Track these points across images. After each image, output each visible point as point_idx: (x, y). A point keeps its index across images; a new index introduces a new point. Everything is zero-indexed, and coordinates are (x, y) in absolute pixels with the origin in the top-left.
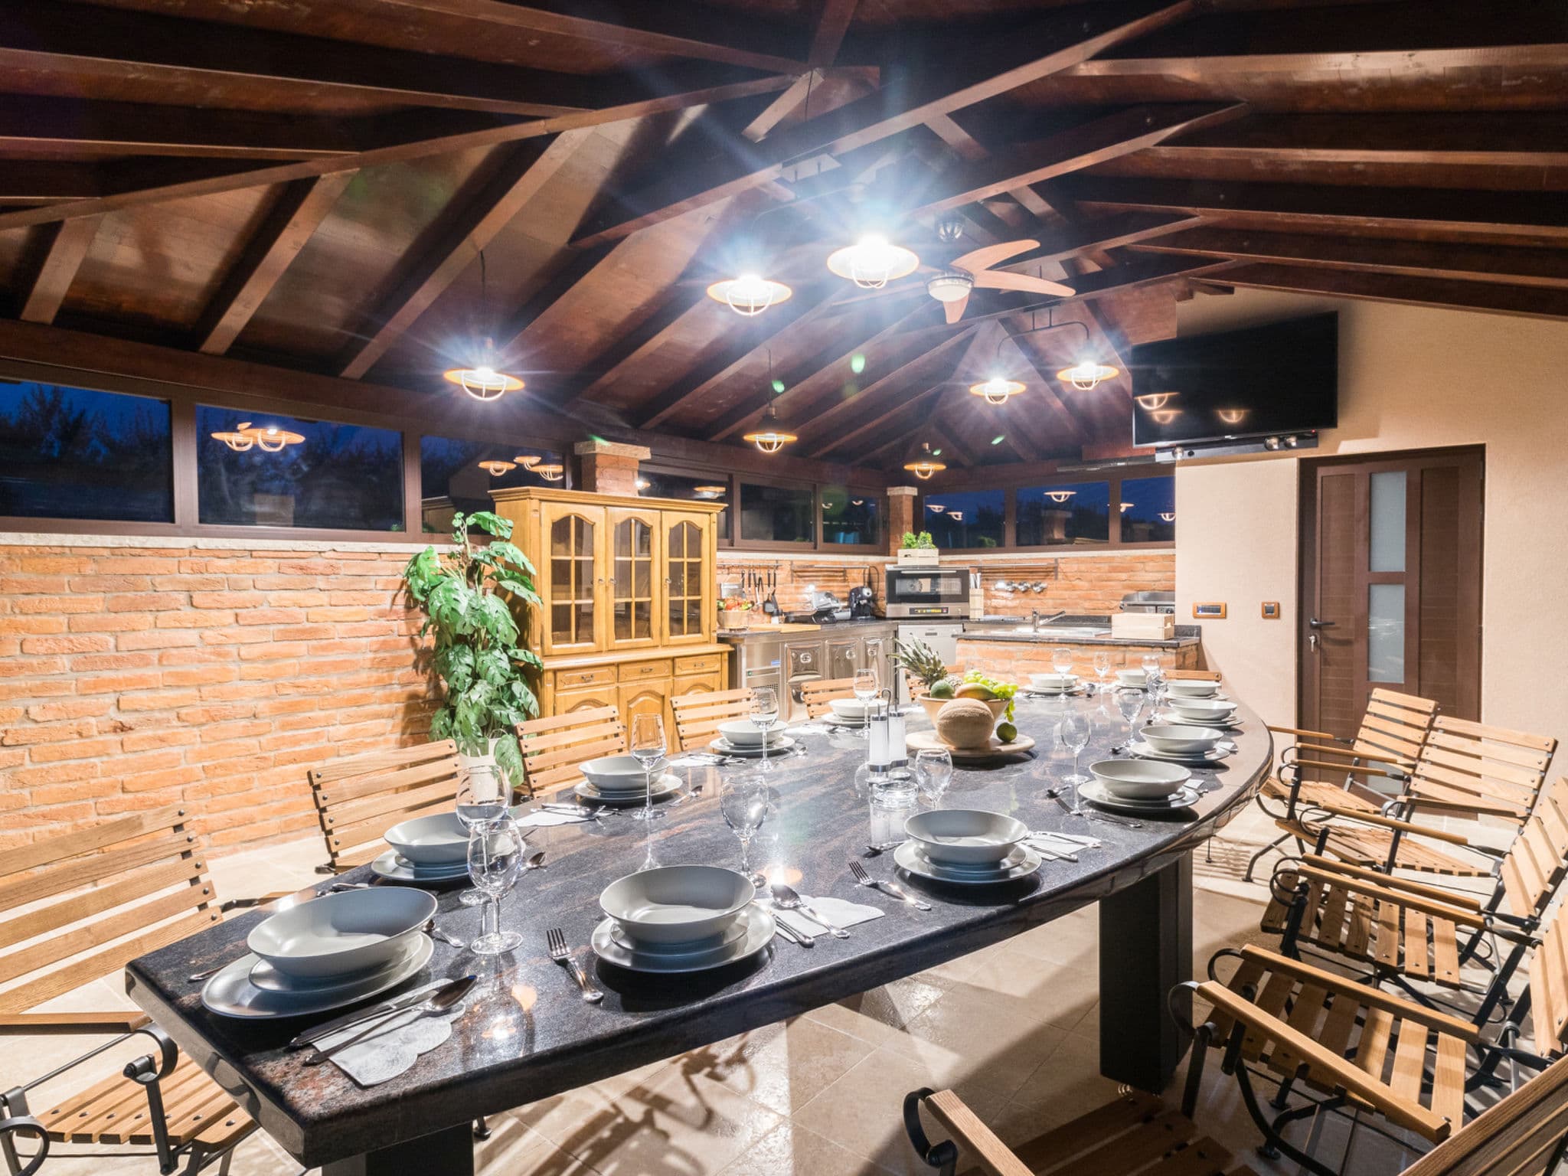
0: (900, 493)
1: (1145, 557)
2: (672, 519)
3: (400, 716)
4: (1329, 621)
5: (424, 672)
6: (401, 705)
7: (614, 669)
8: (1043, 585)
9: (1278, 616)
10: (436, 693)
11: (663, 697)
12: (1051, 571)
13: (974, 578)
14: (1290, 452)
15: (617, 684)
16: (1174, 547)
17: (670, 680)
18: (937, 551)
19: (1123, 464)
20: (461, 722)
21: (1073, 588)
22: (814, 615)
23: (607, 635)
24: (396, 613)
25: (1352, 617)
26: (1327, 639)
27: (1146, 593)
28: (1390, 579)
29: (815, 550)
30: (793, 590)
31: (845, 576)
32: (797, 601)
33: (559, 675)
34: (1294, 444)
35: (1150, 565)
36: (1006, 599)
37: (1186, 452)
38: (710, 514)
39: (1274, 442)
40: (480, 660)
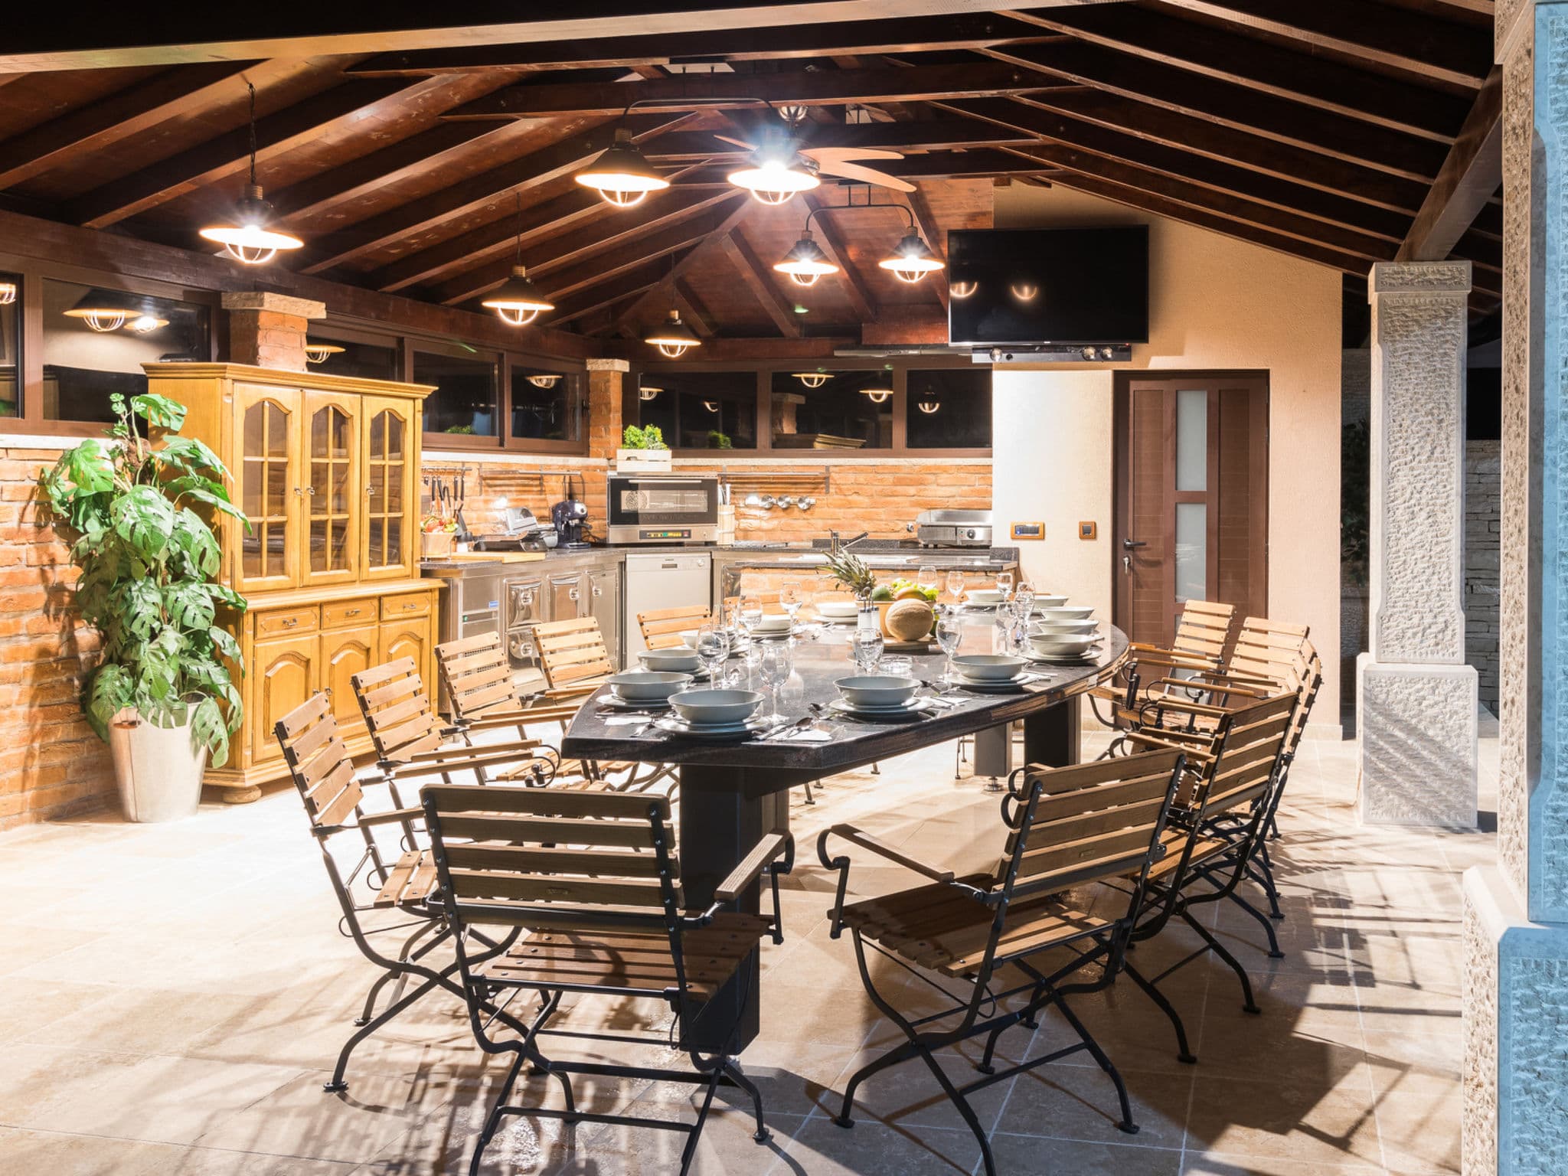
0: (607, 367)
1: (938, 467)
2: (375, 406)
3: (28, 681)
4: (1141, 541)
5: (56, 618)
6: (29, 665)
7: (316, 610)
8: (813, 501)
9: (1094, 537)
10: (69, 647)
11: (368, 650)
12: (819, 483)
13: (723, 492)
14: (1106, 363)
15: (320, 632)
16: (991, 456)
17: (376, 627)
18: (669, 452)
19: (915, 352)
20: (150, 682)
21: (850, 505)
22: (524, 540)
23: (301, 564)
24: (25, 533)
25: (1161, 537)
26: (1137, 559)
27: (938, 512)
28: (1193, 498)
29: (501, 446)
30: (481, 505)
31: (541, 485)
32: (486, 521)
33: (260, 617)
34: (1109, 356)
35: (943, 478)
36: (760, 518)
37: (1005, 355)
38: (414, 399)
39: (1091, 351)
40: (172, 597)
